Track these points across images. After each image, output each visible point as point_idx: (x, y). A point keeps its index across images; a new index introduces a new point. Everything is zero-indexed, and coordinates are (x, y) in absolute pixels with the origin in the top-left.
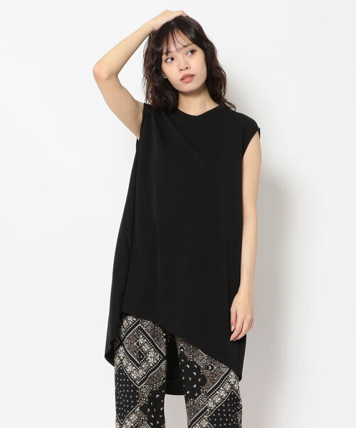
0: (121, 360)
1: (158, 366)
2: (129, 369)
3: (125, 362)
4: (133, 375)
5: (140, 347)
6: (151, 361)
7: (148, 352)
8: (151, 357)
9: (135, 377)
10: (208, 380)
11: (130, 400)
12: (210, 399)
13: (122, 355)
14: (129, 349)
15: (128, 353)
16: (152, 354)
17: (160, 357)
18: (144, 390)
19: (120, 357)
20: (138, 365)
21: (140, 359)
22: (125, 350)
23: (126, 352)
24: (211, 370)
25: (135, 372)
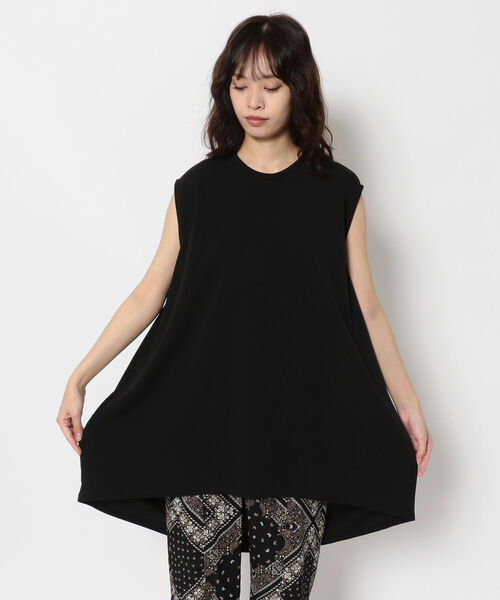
0: (178, 516)
1: (230, 524)
2: (190, 529)
3: (183, 519)
4: (195, 537)
5: (204, 501)
6: (221, 517)
7: (216, 506)
8: (221, 512)
9: (198, 540)
10: (287, 542)
11: (193, 570)
12: (287, 569)
13: (178, 510)
14: (189, 503)
15: (187, 509)
16: (221, 508)
17: (234, 511)
18: (211, 557)
19: (175, 512)
20: (203, 525)
21: (204, 517)
22: (183, 504)
23: (185, 506)
24: (293, 530)
25: (198, 533)
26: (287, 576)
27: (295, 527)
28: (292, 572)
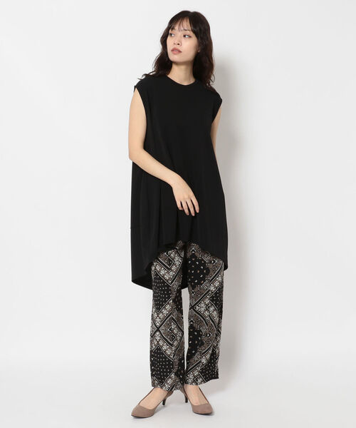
0: (155, 267)
4: (165, 276)
5: (169, 256)
7: (174, 258)
8: (177, 261)
9: (167, 278)
10: (211, 271)
11: (165, 295)
12: (212, 285)
17: (181, 260)
20: (169, 269)
25: (167, 274)
26: (212, 288)
27: (214, 262)
28: (215, 287)
